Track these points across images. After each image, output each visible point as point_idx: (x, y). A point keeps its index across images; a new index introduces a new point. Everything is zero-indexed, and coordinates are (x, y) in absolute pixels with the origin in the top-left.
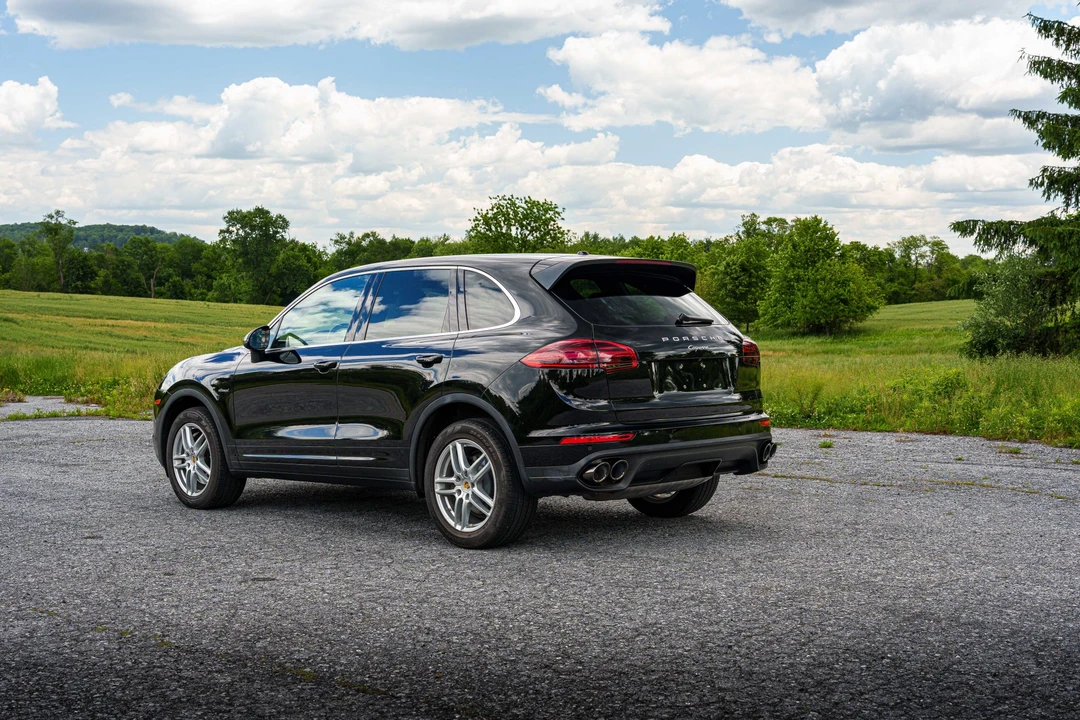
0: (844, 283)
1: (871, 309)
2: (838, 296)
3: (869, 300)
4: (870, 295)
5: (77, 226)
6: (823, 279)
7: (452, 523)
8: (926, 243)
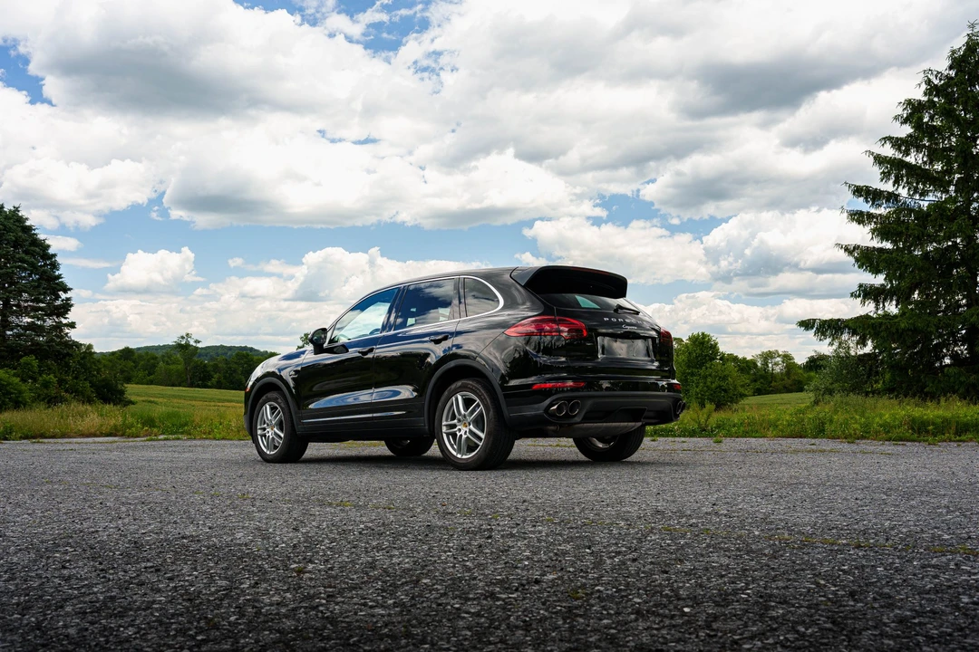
0: (724, 378)
1: (743, 396)
2: (720, 387)
3: (741, 390)
4: (742, 386)
5: (199, 345)
6: (710, 375)
7: (454, 453)
8: (779, 356)
